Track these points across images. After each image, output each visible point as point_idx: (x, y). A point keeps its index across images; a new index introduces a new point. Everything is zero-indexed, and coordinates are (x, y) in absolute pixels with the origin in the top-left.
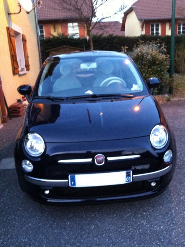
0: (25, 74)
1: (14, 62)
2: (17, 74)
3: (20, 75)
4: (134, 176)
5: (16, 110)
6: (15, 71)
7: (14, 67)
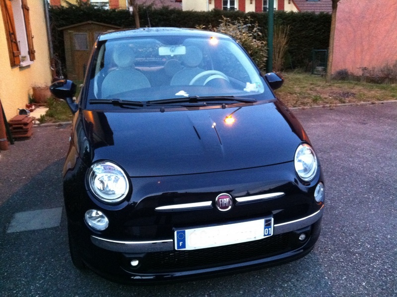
0: (28, 66)
1: (13, 43)
2: (17, 66)
3: (22, 68)
4: (275, 225)
5: (21, 128)
6: (15, 60)
7: (13, 53)
